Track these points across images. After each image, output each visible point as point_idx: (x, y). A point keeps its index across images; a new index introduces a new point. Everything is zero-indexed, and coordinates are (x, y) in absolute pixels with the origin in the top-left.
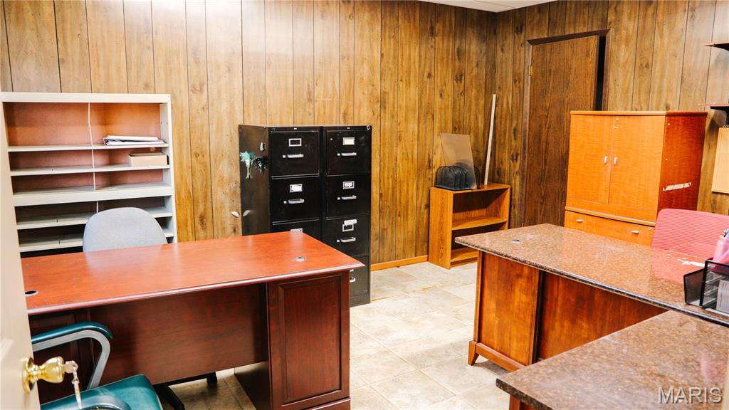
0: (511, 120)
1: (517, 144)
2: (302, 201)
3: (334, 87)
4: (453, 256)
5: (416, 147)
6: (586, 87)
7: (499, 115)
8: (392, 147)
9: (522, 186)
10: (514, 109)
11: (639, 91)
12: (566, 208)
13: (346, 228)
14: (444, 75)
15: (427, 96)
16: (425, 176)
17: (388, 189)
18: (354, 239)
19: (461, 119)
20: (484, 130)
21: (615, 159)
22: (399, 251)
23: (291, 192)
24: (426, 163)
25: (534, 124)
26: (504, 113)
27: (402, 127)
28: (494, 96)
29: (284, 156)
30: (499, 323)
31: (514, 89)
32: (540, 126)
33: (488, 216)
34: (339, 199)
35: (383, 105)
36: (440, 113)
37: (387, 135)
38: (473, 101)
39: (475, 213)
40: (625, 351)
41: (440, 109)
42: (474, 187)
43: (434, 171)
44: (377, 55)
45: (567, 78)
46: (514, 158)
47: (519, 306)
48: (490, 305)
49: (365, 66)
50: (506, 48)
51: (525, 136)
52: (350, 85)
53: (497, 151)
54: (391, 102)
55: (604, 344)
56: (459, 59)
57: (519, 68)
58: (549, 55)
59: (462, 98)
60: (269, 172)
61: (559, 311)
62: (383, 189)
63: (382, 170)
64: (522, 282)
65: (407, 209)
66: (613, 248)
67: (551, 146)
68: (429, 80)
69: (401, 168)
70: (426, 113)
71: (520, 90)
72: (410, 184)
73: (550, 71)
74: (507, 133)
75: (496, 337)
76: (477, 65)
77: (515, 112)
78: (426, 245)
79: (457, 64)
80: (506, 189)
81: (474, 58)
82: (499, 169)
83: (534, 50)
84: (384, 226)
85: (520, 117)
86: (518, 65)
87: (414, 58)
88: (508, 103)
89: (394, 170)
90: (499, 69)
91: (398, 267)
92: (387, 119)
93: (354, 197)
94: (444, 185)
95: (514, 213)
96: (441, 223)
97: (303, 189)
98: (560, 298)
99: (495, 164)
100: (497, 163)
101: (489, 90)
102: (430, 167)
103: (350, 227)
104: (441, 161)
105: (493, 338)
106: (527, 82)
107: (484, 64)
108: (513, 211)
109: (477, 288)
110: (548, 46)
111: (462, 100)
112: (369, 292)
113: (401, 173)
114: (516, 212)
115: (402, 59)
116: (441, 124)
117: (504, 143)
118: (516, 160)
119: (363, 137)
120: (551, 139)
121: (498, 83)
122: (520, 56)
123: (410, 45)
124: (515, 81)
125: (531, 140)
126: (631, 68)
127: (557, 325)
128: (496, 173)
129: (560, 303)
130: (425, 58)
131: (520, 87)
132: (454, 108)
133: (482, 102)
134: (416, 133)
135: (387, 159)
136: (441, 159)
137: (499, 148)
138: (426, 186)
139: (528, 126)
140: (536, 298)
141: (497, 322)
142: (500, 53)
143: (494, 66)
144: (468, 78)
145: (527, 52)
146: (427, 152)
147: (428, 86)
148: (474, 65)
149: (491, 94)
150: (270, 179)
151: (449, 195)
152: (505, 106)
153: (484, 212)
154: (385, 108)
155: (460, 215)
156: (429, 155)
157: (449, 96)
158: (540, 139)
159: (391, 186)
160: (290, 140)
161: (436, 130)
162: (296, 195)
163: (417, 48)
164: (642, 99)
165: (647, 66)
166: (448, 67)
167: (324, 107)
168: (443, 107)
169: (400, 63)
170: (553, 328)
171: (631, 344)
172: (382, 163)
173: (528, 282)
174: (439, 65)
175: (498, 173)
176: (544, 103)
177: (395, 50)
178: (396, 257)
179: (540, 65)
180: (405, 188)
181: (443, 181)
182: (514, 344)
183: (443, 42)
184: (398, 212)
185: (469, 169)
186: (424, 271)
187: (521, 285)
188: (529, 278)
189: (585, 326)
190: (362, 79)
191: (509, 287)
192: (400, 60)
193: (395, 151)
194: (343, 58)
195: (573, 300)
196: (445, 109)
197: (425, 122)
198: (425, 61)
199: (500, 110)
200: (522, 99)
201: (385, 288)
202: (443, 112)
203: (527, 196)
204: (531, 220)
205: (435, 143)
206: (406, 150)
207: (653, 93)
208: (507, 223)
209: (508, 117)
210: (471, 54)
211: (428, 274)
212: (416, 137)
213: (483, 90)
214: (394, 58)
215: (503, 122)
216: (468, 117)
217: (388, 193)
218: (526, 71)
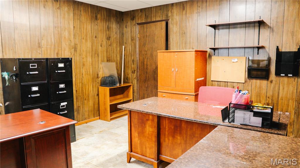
0: (131, 56)
1: (134, 66)
2: (38, 95)
3: (51, 41)
4: (111, 115)
5: (91, 69)
6: (162, 42)
7: (126, 55)
8: (80, 69)
9: (137, 83)
10: (132, 52)
11: (182, 43)
12: (158, 91)
13: (62, 106)
14: (102, 37)
15: (95, 46)
16: (96, 81)
17: (80, 88)
18: (66, 112)
19: (110, 56)
20: (120, 61)
21: (177, 69)
22: (86, 116)
23: (32, 90)
24: (96, 76)
25: (141, 58)
26: (128, 54)
27: (85, 60)
28: (123, 46)
29: (28, 73)
30: (140, 142)
31: (132, 43)
32: (144, 58)
33: (124, 97)
34: (57, 93)
35: (75, 50)
36: (101, 54)
37: (78, 63)
38: (115, 48)
39: (119, 96)
40: (212, 145)
41: (101, 52)
42: (118, 85)
43: (100, 79)
44: (72, 27)
45: (154, 39)
46: (133, 72)
47: (149, 133)
48: (135, 134)
49: (66, 31)
50: (128, 27)
51: (137, 63)
52: (59, 40)
53: (126, 70)
54: (79, 48)
55: (202, 144)
56: (108, 30)
57: (134, 35)
58: (146, 29)
59: (110, 47)
60: (20, 81)
61: (167, 133)
62: (77, 88)
63: (76, 79)
64: (149, 123)
65: (89, 97)
66: (185, 104)
67: (149, 67)
68: (95, 39)
69: (85, 78)
70: (95, 53)
71: (134, 44)
72: (89, 85)
73: (147, 36)
74: (130, 62)
75: (139, 149)
76: (116, 33)
77: (132, 53)
78: (98, 112)
79: (107, 33)
80: (131, 85)
81: (114, 30)
82: (127, 77)
83: (139, 27)
84: (79, 105)
85: (135, 55)
86: (133, 34)
87: (89, 29)
88: (129, 49)
89: (82, 80)
90: (125, 35)
91: (86, 123)
92: (77, 56)
93: (65, 92)
94: (105, 85)
95: (135, 95)
96: (104, 102)
97: (39, 89)
98: (167, 127)
99: (125, 75)
100: (126, 75)
101: (121, 44)
102: (98, 77)
103: (64, 106)
104: (102, 74)
105: (138, 149)
106: (137, 40)
107: (119, 33)
108: (134, 94)
109: (129, 128)
110: (145, 25)
111: (110, 48)
112: (75, 136)
113: (85, 81)
114: (136, 95)
115: (83, 29)
116: (102, 58)
117: (129, 66)
118: (134, 73)
119: (68, 63)
120: (149, 63)
121: (125, 41)
122: (134, 30)
123: (86, 23)
124: (132, 40)
125: (140, 64)
126: (178, 34)
127: (166, 139)
128: (126, 79)
129: (167, 130)
130: (94, 29)
131: (134, 43)
132: (107, 52)
133: (119, 49)
134: (91, 62)
135: (78, 74)
136: (102, 73)
137: (127, 68)
138: (97, 86)
139: (138, 58)
140: (156, 129)
141: (139, 142)
142: (125, 29)
143: (123, 34)
144: (112, 39)
145: (136, 28)
146: (96, 71)
147: (95, 42)
148: (115, 33)
149: (122, 45)
150: (20, 84)
151: (107, 89)
152: (128, 50)
153: (122, 96)
154: (76, 51)
155: (113, 98)
156: (97, 72)
157: (104, 46)
158: (144, 63)
159: (81, 87)
160: (30, 65)
161: (100, 61)
162: (35, 92)
163: (90, 25)
164: (183, 46)
165: (184, 33)
166: (103, 33)
167: (47, 50)
168: (102, 51)
169: (82, 31)
170: (165, 141)
171: (213, 142)
172: (76, 76)
173: (152, 122)
174: (100, 33)
175: (127, 79)
176: (145, 49)
177: (80, 25)
178: (85, 119)
179: (142, 33)
180: (87, 87)
181: (104, 83)
182: (148, 150)
183: (101, 23)
184: (85, 99)
185: (116, 77)
186: (98, 124)
187: (149, 124)
188: (153, 120)
189: (179, 138)
190: (65, 37)
191: (143, 126)
192: (82, 30)
193: (82, 71)
194: (56, 27)
195: (173, 127)
196: (103, 52)
197: (95, 58)
198: (94, 31)
199: (126, 53)
200: (135, 47)
201: (82, 133)
202: (102, 53)
203: (140, 87)
204: (142, 97)
205: (100, 67)
206: (87, 70)
207: (187, 44)
208: (132, 100)
209: (130, 55)
210: (113, 29)
211: (101, 125)
212: (91, 64)
213: (119, 44)
214: (80, 29)
215: (128, 57)
216: (113, 55)
217: (79, 90)
218: (136, 36)
